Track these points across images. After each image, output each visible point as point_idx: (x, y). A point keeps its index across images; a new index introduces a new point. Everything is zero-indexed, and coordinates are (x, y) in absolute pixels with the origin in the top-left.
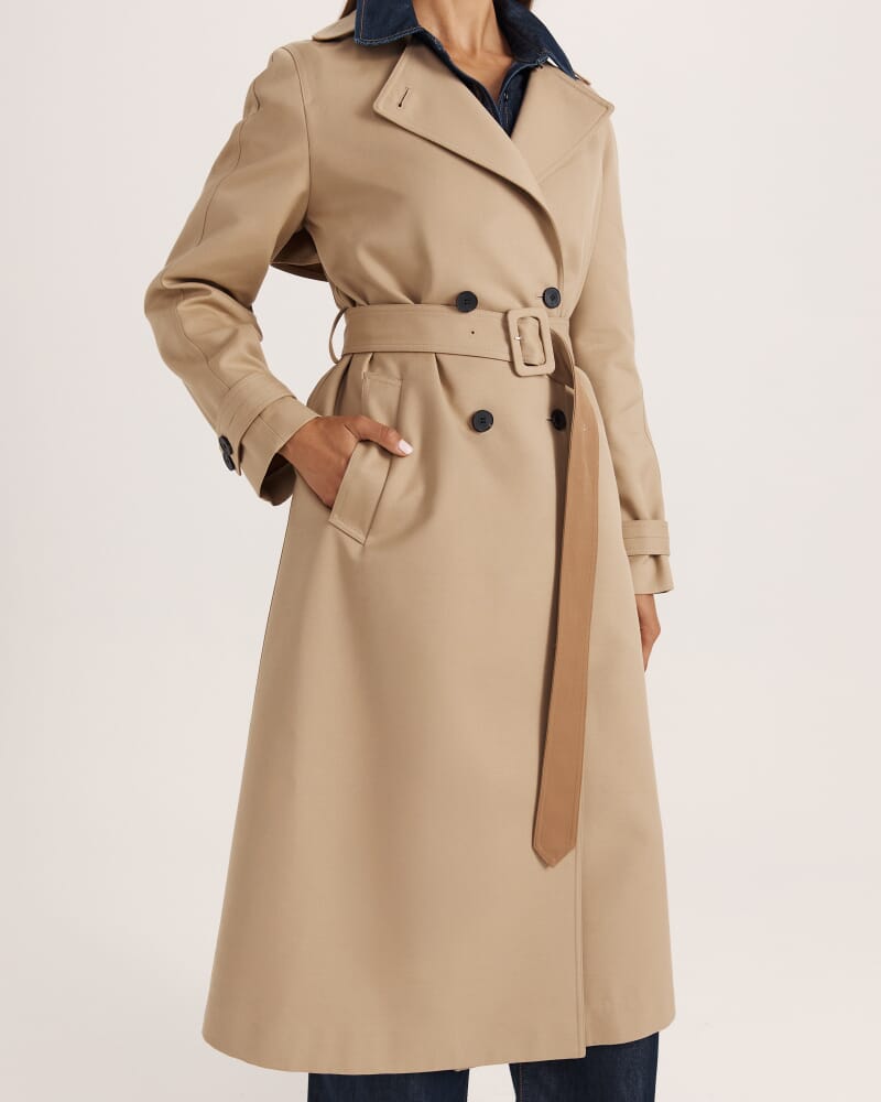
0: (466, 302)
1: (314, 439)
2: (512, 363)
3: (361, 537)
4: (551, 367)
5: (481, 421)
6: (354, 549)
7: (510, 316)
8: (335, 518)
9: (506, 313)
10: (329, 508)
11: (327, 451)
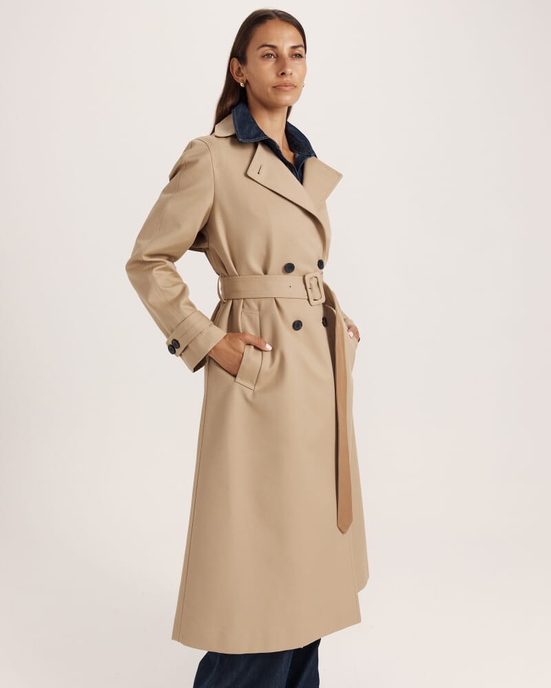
0: (289, 268)
1: (225, 346)
2: (308, 300)
3: (253, 387)
4: (323, 300)
5: (297, 325)
6: (249, 394)
7: (306, 278)
8: (238, 379)
9: (304, 277)
10: (235, 376)
11: (231, 350)
